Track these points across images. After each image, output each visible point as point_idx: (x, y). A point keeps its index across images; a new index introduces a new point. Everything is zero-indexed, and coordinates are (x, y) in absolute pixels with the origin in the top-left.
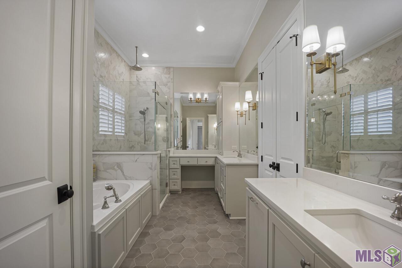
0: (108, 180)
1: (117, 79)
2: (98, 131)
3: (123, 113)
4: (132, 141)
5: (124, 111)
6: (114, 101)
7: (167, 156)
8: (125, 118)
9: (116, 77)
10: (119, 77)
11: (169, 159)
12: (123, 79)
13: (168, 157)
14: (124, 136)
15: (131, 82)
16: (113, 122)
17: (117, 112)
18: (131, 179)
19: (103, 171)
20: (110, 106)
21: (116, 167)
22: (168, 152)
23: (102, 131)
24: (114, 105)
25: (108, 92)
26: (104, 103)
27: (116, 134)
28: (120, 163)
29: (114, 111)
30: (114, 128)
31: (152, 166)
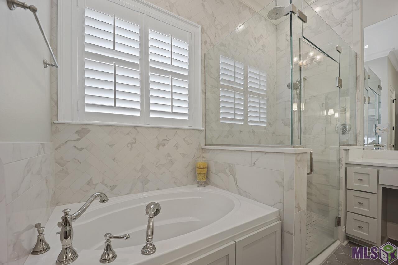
0: (220, 188)
1: (251, 46)
2: (219, 119)
3: (265, 94)
4: (279, 135)
5: (265, 91)
6: (246, 77)
7: (340, 161)
8: (267, 101)
9: (249, 43)
10: (255, 42)
11: (346, 169)
12: (264, 46)
13: (344, 163)
14: (265, 128)
15: (278, 49)
16: (245, 108)
17: (251, 93)
18: (246, 196)
19: (215, 173)
20: (240, 85)
21: (227, 171)
22: (343, 153)
23: (223, 119)
24: (246, 83)
25: (233, 65)
26: (228, 81)
27: (250, 124)
28: (232, 164)
29: (246, 92)
30: (246, 116)
31: (283, 179)
